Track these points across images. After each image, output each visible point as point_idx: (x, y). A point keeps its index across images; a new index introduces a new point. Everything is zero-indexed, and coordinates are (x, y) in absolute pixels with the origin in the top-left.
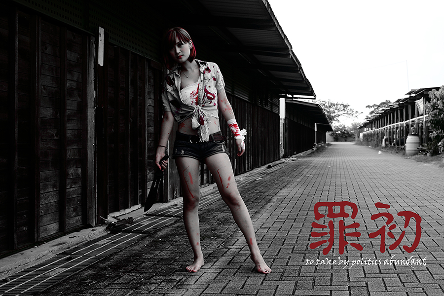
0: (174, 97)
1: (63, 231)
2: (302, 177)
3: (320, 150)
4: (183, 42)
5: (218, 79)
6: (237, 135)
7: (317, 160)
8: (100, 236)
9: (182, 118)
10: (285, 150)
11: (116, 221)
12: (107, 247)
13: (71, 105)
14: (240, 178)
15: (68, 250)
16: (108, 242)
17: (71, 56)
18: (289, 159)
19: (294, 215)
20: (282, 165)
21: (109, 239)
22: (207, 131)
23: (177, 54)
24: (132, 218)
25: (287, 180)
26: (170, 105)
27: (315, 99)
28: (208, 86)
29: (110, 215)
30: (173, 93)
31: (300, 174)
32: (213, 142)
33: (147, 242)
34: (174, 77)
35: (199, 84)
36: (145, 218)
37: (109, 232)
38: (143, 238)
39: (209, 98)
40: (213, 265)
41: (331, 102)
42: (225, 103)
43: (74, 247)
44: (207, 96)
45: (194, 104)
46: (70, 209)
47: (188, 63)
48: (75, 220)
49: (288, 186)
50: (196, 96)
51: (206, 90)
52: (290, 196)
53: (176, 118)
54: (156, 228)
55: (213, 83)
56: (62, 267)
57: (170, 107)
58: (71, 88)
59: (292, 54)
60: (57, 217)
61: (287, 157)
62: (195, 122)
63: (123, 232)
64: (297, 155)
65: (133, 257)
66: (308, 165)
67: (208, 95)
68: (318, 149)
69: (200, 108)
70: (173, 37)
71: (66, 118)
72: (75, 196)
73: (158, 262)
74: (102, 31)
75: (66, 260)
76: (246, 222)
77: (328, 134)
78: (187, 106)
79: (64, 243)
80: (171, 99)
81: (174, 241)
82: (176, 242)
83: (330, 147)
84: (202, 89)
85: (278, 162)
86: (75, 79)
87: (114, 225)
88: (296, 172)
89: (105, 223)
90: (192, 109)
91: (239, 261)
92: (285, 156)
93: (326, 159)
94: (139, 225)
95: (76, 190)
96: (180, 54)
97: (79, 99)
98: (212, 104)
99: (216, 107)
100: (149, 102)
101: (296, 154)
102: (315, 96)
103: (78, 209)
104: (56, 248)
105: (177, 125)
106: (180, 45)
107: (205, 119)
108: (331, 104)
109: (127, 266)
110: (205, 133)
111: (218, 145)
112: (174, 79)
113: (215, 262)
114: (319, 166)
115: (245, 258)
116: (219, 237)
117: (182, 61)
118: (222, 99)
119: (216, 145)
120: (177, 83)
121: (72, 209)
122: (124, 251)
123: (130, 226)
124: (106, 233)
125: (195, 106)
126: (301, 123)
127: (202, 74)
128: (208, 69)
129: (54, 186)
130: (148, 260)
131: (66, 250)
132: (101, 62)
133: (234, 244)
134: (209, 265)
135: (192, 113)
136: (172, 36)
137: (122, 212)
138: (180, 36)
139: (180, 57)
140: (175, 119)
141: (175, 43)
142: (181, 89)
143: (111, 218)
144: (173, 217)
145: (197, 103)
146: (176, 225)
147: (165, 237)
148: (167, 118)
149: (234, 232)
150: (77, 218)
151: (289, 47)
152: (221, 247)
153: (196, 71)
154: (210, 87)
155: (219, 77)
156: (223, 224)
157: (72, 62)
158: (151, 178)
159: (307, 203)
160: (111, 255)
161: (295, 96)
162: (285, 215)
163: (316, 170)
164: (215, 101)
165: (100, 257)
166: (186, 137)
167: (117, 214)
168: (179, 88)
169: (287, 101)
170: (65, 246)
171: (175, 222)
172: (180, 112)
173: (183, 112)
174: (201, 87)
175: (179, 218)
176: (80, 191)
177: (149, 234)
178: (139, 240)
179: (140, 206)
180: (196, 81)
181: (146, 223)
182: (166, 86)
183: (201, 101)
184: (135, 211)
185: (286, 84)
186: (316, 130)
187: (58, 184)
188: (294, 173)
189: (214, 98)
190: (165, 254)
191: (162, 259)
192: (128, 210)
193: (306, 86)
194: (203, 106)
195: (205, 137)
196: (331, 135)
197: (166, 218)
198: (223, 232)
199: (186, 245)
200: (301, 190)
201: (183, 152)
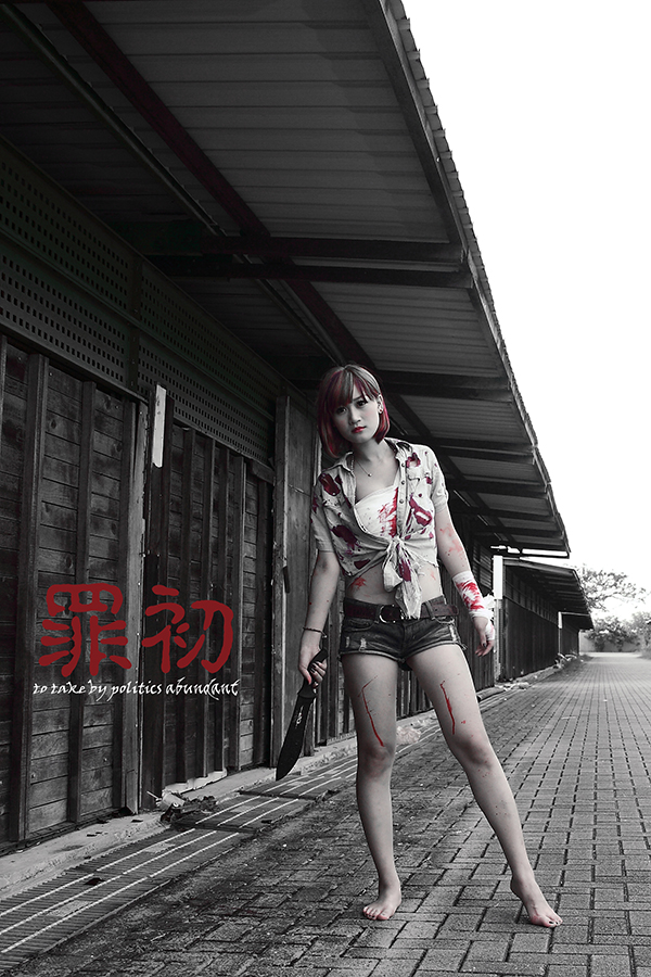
0: (342, 520)
1: (73, 821)
2: (554, 720)
3: (572, 668)
4: (366, 397)
5: (437, 481)
6: (477, 607)
7: (572, 687)
8: (150, 835)
9: (359, 565)
10: (503, 665)
11: (182, 802)
12: (170, 859)
13: (98, 547)
14: (421, 721)
15: (87, 861)
16: (170, 849)
17: (102, 444)
18: (512, 686)
19: (565, 798)
20: (500, 698)
21: (170, 842)
22: (418, 594)
23: (351, 421)
24: (211, 797)
25: (524, 725)
26: (331, 537)
27: (567, 557)
28: (416, 494)
29: (167, 788)
30: (338, 510)
31: (547, 715)
32: (430, 618)
33: (255, 849)
34: (338, 476)
35: (397, 490)
36: (238, 800)
37: (168, 827)
38: (243, 842)
39: (420, 520)
40: (421, 904)
41: (588, 568)
42: (450, 535)
43: (99, 856)
44: (417, 517)
45: (386, 533)
46: (88, 774)
47: (373, 444)
48: (96, 797)
49: (531, 738)
50: (392, 517)
51: (413, 504)
52: (543, 759)
53: (343, 565)
54: (268, 822)
55: (425, 489)
56: (81, 899)
57: (332, 541)
58: (99, 510)
59: (535, 457)
60: (64, 789)
61: (508, 681)
62: (391, 576)
63: (197, 826)
64: (526, 677)
65: (234, 882)
66: (558, 697)
67: (419, 514)
68: (567, 666)
69: (402, 543)
70: (346, 386)
71: (87, 575)
72: (99, 744)
73: (294, 894)
74: (161, 393)
75: (87, 884)
76: (504, 805)
77: (582, 635)
78: (370, 538)
79: (77, 847)
80: (333, 523)
81: (317, 850)
82: (322, 851)
83: (590, 663)
84: (404, 499)
85: (492, 690)
86: (107, 493)
87: (178, 811)
88: (536, 709)
89: (156, 807)
90: (383, 545)
91: (478, 897)
92: (503, 679)
93: (592, 685)
94: (229, 814)
95: (100, 731)
96: (360, 425)
97: (113, 536)
98: (426, 535)
99: (433, 541)
100: (248, 550)
101: (525, 675)
102: (569, 551)
103: (103, 774)
104: (63, 856)
105: (348, 582)
106: (360, 404)
107: (411, 567)
108: (589, 573)
109: (225, 900)
110: (413, 599)
111: (443, 626)
112: (338, 479)
113: (423, 899)
114: (581, 698)
115: (490, 891)
116: (414, 842)
117: (363, 439)
118: (442, 526)
119: (437, 625)
120: (348, 488)
121: (93, 773)
122: (210, 869)
123: (209, 816)
124: (162, 829)
125: (389, 538)
126: (534, 610)
127: (403, 469)
128: (414, 458)
129: (59, 721)
130: (271, 889)
131: (82, 863)
132: (158, 460)
133: (454, 858)
134: (413, 905)
135: (382, 553)
136: (343, 383)
137: (190, 785)
138: (361, 384)
139: (357, 430)
140: (342, 568)
141: (350, 399)
142: (357, 501)
143: (170, 796)
144: (299, 798)
145: (394, 532)
146: (310, 815)
147: (295, 839)
148: (325, 566)
149: (445, 833)
150: (102, 793)
151: (533, 442)
152: (425, 865)
153: (388, 462)
154: (420, 495)
155: (437, 477)
156: (415, 815)
157: (102, 457)
158: (248, 714)
159: (585, 774)
160: (183, 877)
161: (525, 551)
162: (545, 798)
163: (577, 709)
164: (430, 528)
165: (157, 879)
166: (368, 610)
167: (180, 788)
168: (352, 498)
169: (507, 563)
170: (81, 853)
171: (307, 809)
172: (356, 552)
173: (362, 552)
174: (402, 496)
175: (312, 801)
176: (108, 734)
177: (255, 834)
178: (236, 847)
179: (223, 773)
180: (389, 484)
181: (244, 808)
182: (321, 496)
183: (404, 527)
184: (214, 785)
185: (508, 523)
186: (560, 626)
187: (66, 717)
188: (533, 712)
189: (428, 522)
190: (304, 877)
191: (300, 889)
192: (201, 782)
193: (555, 529)
194: (407, 539)
195: (412, 609)
196: (589, 638)
197: (283, 799)
198: (420, 833)
199: (347, 860)
200: (563, 747)
201: (363, 643)
